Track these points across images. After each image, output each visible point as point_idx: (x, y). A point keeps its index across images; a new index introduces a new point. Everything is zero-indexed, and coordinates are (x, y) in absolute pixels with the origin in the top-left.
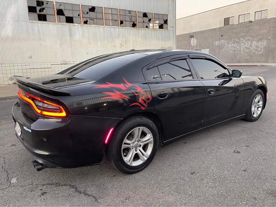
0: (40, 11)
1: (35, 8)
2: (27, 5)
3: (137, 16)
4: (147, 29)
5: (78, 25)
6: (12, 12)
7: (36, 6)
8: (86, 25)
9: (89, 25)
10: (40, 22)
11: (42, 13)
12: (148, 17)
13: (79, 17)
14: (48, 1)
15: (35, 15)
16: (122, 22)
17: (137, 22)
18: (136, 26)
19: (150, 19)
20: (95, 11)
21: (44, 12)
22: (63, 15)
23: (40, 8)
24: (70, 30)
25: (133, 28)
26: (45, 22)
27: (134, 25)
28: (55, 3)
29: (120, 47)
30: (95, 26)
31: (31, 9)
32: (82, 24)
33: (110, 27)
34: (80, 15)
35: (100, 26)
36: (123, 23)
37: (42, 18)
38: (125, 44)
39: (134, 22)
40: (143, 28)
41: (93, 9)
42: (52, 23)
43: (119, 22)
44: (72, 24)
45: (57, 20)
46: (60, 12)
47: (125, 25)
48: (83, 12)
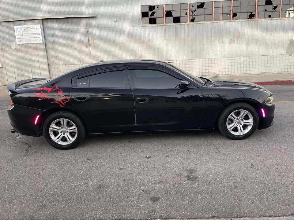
0: (152, 15)
1: (147, 13)
2: (141, 11)
3: (257, 6)
4: (270, 19)
5: (185, 24)
6: (129, 19)
7: (148, 11)
8: (192, 23)
9: (195, 23)
10: (151, 25)
11: (153, 17)
12: (273, 4)
13: (186, 15)
14: (159, 5)
15: (147, 20)
16: (235, 15)
17: (255, 12)
18: (254, 17)
19: (275, 6)
20: (204, 7)
21: (155, 16)
22: (172, 16)
23: (151, 12)
24: (176, 29)
25: (249, 20)
26: (155, 25)
27: (251, 16)
28: (164, 6)
29: (230, 43)
30: (203, 23)
31: (144, 15)
32: (189, 22)
33: (219, 21)
34: (187, 13)
35: (208, 22)
36: (237, 15)
37: (153, 21)
38: (237, 39)
39: (251, 13)
40: (264, 18)
41: (201, 6)
42: (160, 25)
43: (232, 15)
44: (178, 24)
45: (165, 22)
46: (169, 14)
47: (239, 17)
48: (190, 10)
